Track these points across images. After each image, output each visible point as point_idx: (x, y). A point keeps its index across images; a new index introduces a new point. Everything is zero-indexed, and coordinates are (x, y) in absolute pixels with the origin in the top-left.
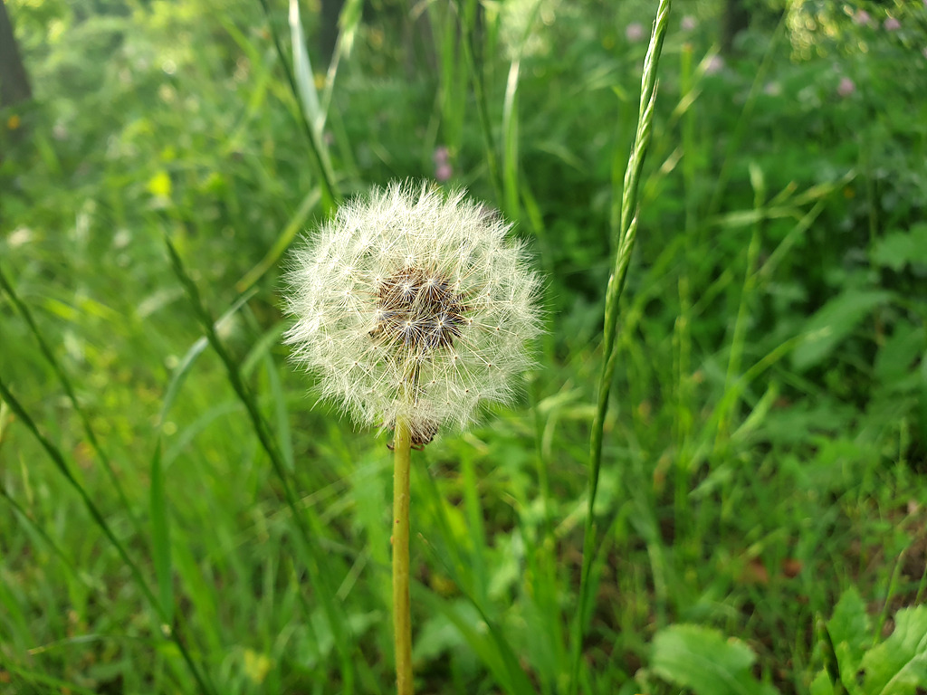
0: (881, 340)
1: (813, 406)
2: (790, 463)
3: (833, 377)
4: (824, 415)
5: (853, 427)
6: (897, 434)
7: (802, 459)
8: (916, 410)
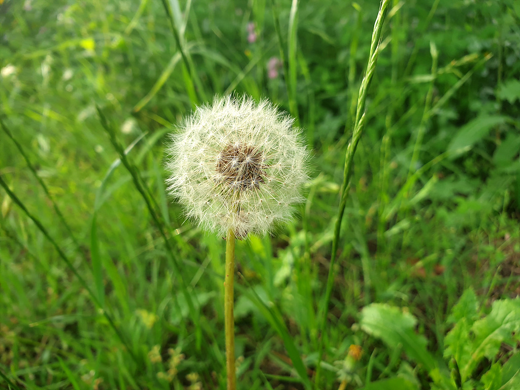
0: (498, 142)
1: (457, 179)
2: (442, 212)
3: (469, 163)
4: (463, 184)
5: (478, 192)
6: (503, 197)
7: (449, 210)
8: (515, 183)
